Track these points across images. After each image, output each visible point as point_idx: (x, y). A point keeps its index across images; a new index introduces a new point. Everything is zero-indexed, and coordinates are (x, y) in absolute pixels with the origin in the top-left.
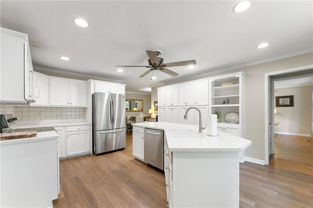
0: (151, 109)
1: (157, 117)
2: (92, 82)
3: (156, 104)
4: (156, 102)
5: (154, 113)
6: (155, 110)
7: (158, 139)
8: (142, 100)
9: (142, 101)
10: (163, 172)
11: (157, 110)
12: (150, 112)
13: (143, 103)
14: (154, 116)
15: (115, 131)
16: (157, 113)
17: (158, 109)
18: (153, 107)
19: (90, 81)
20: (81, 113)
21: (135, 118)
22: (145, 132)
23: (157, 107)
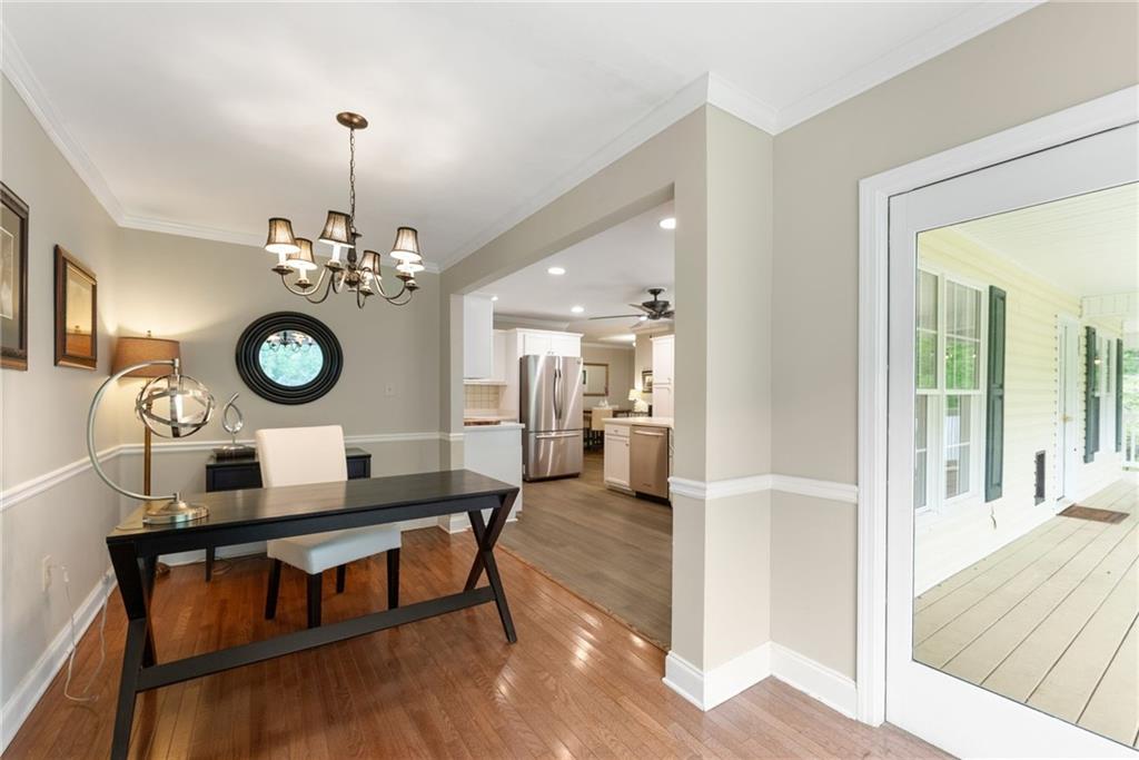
0: (633, 388)
1: (650, 408)
2: (521, 333)
3: (647, 378)
4: (647, 373)
5: (644, 399)
6: (644, 392)
7: (655, 446)
8: (606, 365)
9: (604, 368)
10: (665, 503)
11: (650, 391)
12: (631, 398)
13: (607, 373)
14: (641, 406)
15: (553, 435)
16: (651, 400)
17: (654, 390)
18: (639, 385)
19: (516, 333)
20: (492, 397)
21: (590, 412)
22: (633, 433)
23: (650, 384)
